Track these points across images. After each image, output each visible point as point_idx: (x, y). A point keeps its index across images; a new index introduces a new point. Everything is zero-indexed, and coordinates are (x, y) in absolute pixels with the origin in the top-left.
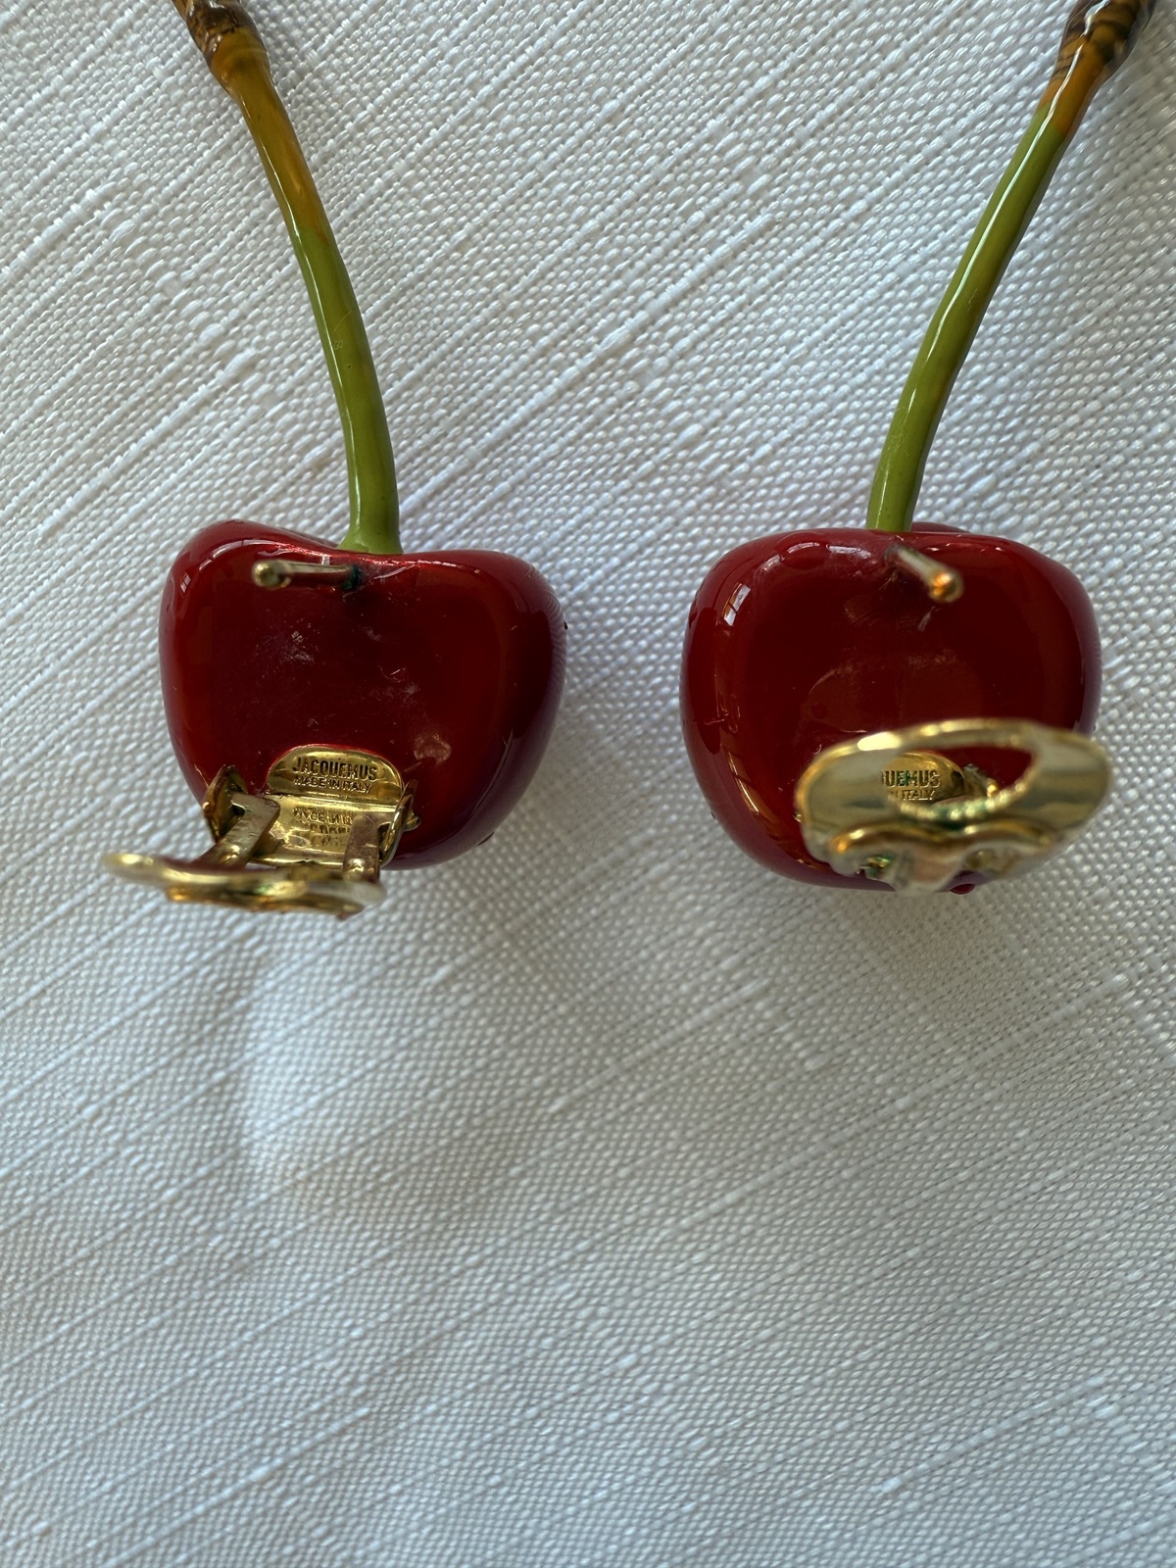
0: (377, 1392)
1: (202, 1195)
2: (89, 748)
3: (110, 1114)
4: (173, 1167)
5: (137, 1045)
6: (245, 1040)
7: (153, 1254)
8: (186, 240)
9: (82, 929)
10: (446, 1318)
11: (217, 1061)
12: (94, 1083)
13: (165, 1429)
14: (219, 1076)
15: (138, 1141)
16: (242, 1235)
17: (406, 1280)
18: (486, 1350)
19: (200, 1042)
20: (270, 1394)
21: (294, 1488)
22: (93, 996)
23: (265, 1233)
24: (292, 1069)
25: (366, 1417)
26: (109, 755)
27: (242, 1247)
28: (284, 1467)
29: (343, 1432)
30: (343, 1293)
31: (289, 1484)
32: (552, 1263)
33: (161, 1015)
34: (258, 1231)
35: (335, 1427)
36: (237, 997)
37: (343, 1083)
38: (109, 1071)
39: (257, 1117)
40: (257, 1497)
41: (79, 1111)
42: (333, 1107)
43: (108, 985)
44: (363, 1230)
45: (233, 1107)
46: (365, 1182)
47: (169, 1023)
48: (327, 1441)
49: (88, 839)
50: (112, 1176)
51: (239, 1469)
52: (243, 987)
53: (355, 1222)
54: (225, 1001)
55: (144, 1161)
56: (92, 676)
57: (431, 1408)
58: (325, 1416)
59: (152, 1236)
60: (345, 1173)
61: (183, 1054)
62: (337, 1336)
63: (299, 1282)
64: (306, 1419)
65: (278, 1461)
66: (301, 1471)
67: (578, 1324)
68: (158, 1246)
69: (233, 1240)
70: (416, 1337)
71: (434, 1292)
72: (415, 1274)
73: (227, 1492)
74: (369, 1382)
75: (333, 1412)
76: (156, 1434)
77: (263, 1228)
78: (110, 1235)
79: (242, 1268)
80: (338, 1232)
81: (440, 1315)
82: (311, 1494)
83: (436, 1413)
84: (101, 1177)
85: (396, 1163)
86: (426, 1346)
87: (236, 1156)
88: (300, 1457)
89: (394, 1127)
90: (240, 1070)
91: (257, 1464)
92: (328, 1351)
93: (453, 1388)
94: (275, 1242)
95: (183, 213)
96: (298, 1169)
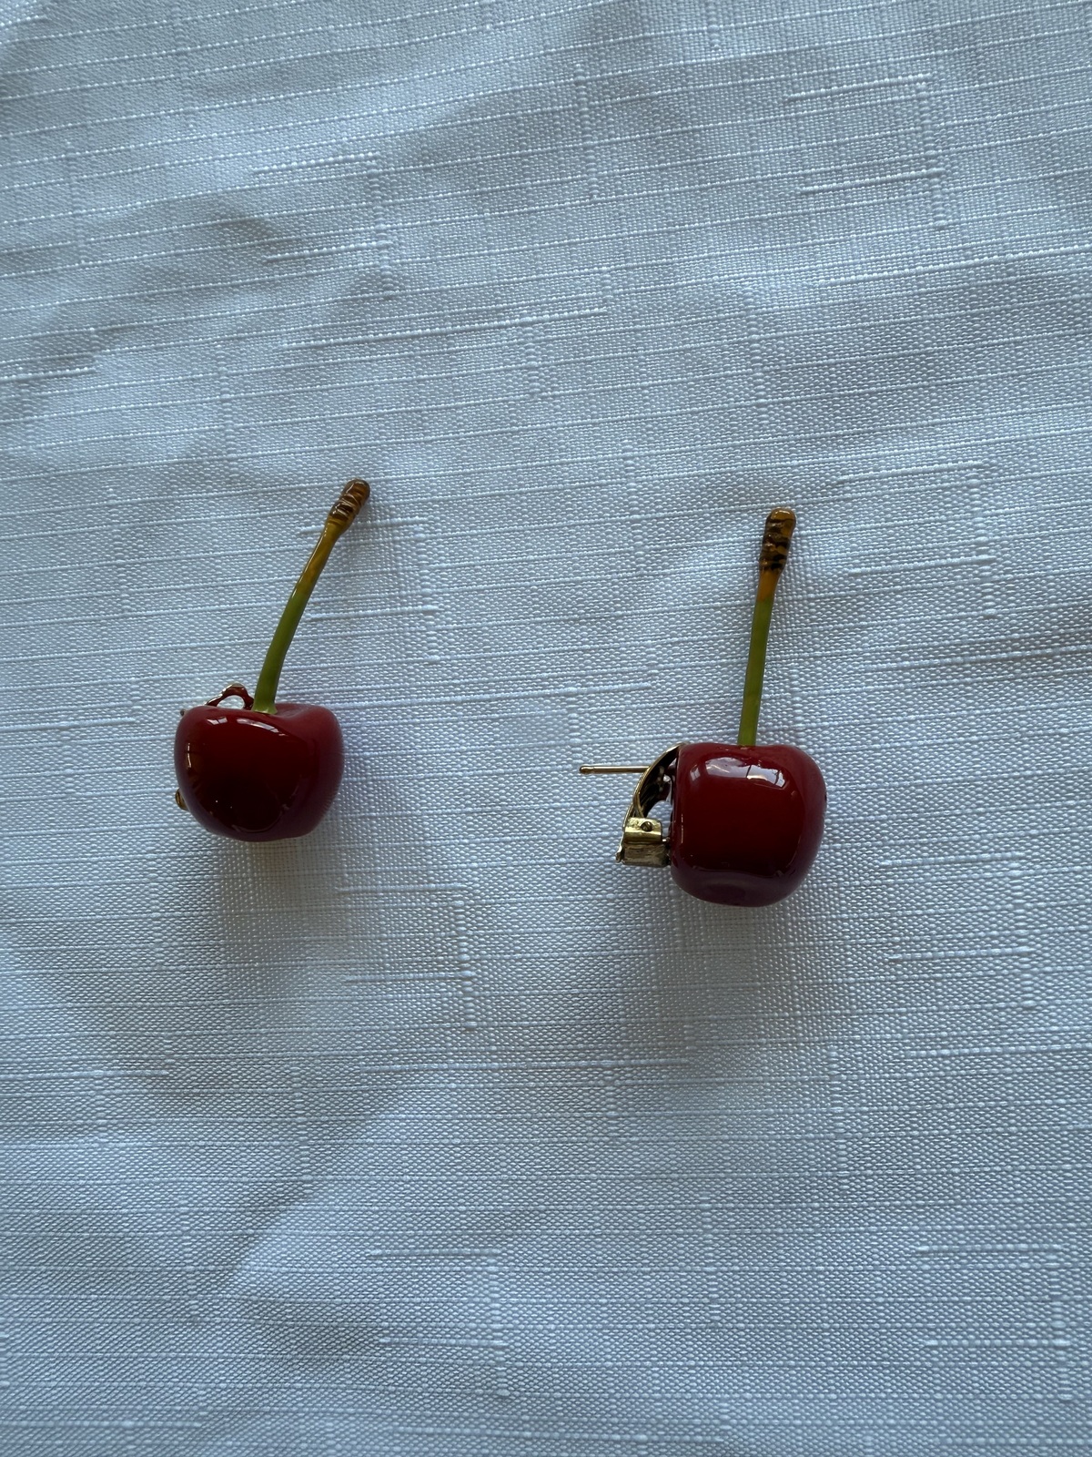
0: (211, 1419)
1: (203, 1278)
2: (302, 1068)
3: (191, 1217)
4: (200, 1258)
5: (227, 1195)
6: (273, 1223)
7: (160, 1290)
8: (478, 922)
9: (242, 1133)
10: (268, 1405)
11: (254, 1224)
12: (195, 1198)
13: (102, 1373)
14: (251, 1231)
15: (194, 1237)
16: (206, 1307)
17: (263, 1375)
18: (274, 1432)
19: (253, 1212)
20: (162, 1388)
21: (138, 1442)
22: (224, 1163)
23: (216, 1313)
24: (284, 1249)
25: (197, 1429)
26: (308, 1076)
27: (202, 1312)
28: (142, 1428)
29: (181, 1428)
30: (230, 1363)
31: (137, 1438)
32: (331, 1409)
33: (247, 1190)
34: (215, 1310)
35: (179, 1424)
36: (283, 1204)
37: (303, 1270)
38: (206, 1198)
39: (253, 1260)
40: (118, 1435)
41: (179, 1207)
42: (290, 1278)
43: (234, 1163)
44: (261, 1340)
45: (246, 1248)
46: (279, 1319)
47: (247, 1196)
48: (171, 1428)
49: (273, 1101)
50: (171, 1244)
51: (121, 1415)
52: (289, 1200)
53: (261, 1334)
54: (277, 1202)
55: (190, 1246)
56: (325, 1043)
57: (230, 1443)
58: (179, 1416)
59: (167, 1281)
60: (274, 1309)
61: (242, 1213)
62: (212, 1381)
63: (214, 1345)
64: (169, 1411)
65: (140, 1424)
66: (148, 1435)
67: (323, 1446)
68: (167, 1288)
69: (201, 1307)
70: (247, 1405)
71: (271, 1389)
72: (268, 1375)
73: (106, 1423)
74: (211, 1412)
75: (183, 1416)
76: (95, 1374)
77: (218, 1310)
78: (149, 1269)
79: (193, 1322)
80: (250, 1334)
81: (266, 1402)
82: (143, 1450)
83: (230, 1447)
84: (166, 1241)
85: (299, 1320)
86: (249, 1412)
87: (230, 1271)
88: (153, 1428)
89: (310, 1303)
90: (261, 1235)
91: (130, 1419)
92: (203, 1385)
93: (246, 1440)
94: (218, 1320)
95: (483, 912)
96: (255, 1294)
